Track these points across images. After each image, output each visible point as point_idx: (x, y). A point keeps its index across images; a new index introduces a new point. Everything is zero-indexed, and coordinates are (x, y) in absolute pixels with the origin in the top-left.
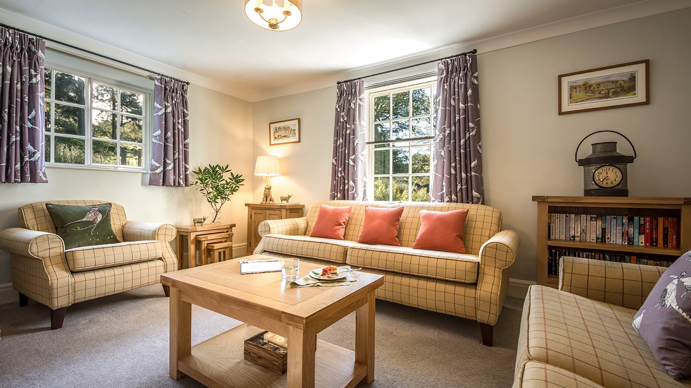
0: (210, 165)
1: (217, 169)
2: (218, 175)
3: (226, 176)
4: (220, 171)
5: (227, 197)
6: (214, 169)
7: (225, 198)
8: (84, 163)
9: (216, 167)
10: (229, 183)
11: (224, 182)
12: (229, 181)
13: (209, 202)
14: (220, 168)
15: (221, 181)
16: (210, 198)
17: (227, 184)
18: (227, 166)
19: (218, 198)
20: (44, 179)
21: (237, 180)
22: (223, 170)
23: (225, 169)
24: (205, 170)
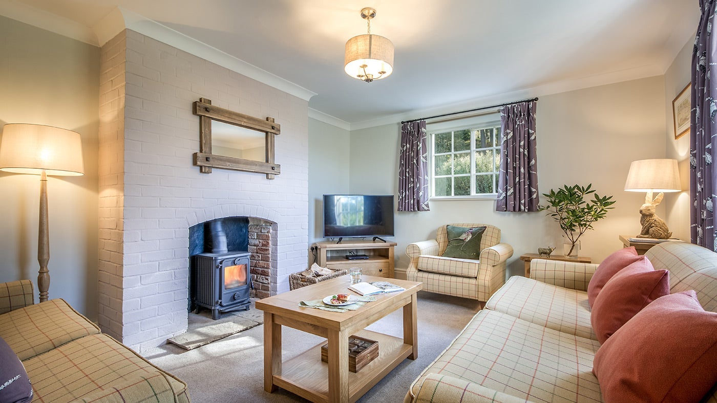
0: (566, 187)
1: (576, 190)
2: (577, 197)
3: (588, 199)
4: (579, 192)
5: (588, 223)
6: (570, 190)
7: (585, 225)
8: (469, 195)
9: (574, 187)
10: (592, 207)
11: (584, 206)
12: (591, 204)
13: (563, 228)
14: (579, 188)
15: (580, 204)
16: (564, 224)
17: (590, 208)
18: (590, 186)
19: (574, 226)
20: (426, 208)
21: (605, 202)
22: (583, 190)
23: (588, 190)
24: (559, 192)
